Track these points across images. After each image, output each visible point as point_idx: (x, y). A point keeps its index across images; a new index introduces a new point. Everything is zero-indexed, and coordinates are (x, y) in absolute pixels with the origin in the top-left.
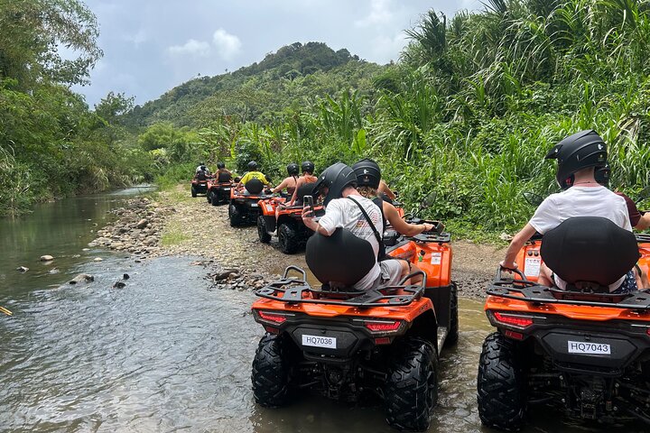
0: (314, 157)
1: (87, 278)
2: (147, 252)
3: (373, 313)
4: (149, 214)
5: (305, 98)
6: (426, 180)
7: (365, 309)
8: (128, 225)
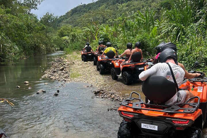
0: (133, 40)
1: (43, 91)
2: (65, 81)
3: (176, 116)
4: (64, 65)
5: (127, 13)
6: (187, 50)
7: (172, 114)
8: (56, 69)
